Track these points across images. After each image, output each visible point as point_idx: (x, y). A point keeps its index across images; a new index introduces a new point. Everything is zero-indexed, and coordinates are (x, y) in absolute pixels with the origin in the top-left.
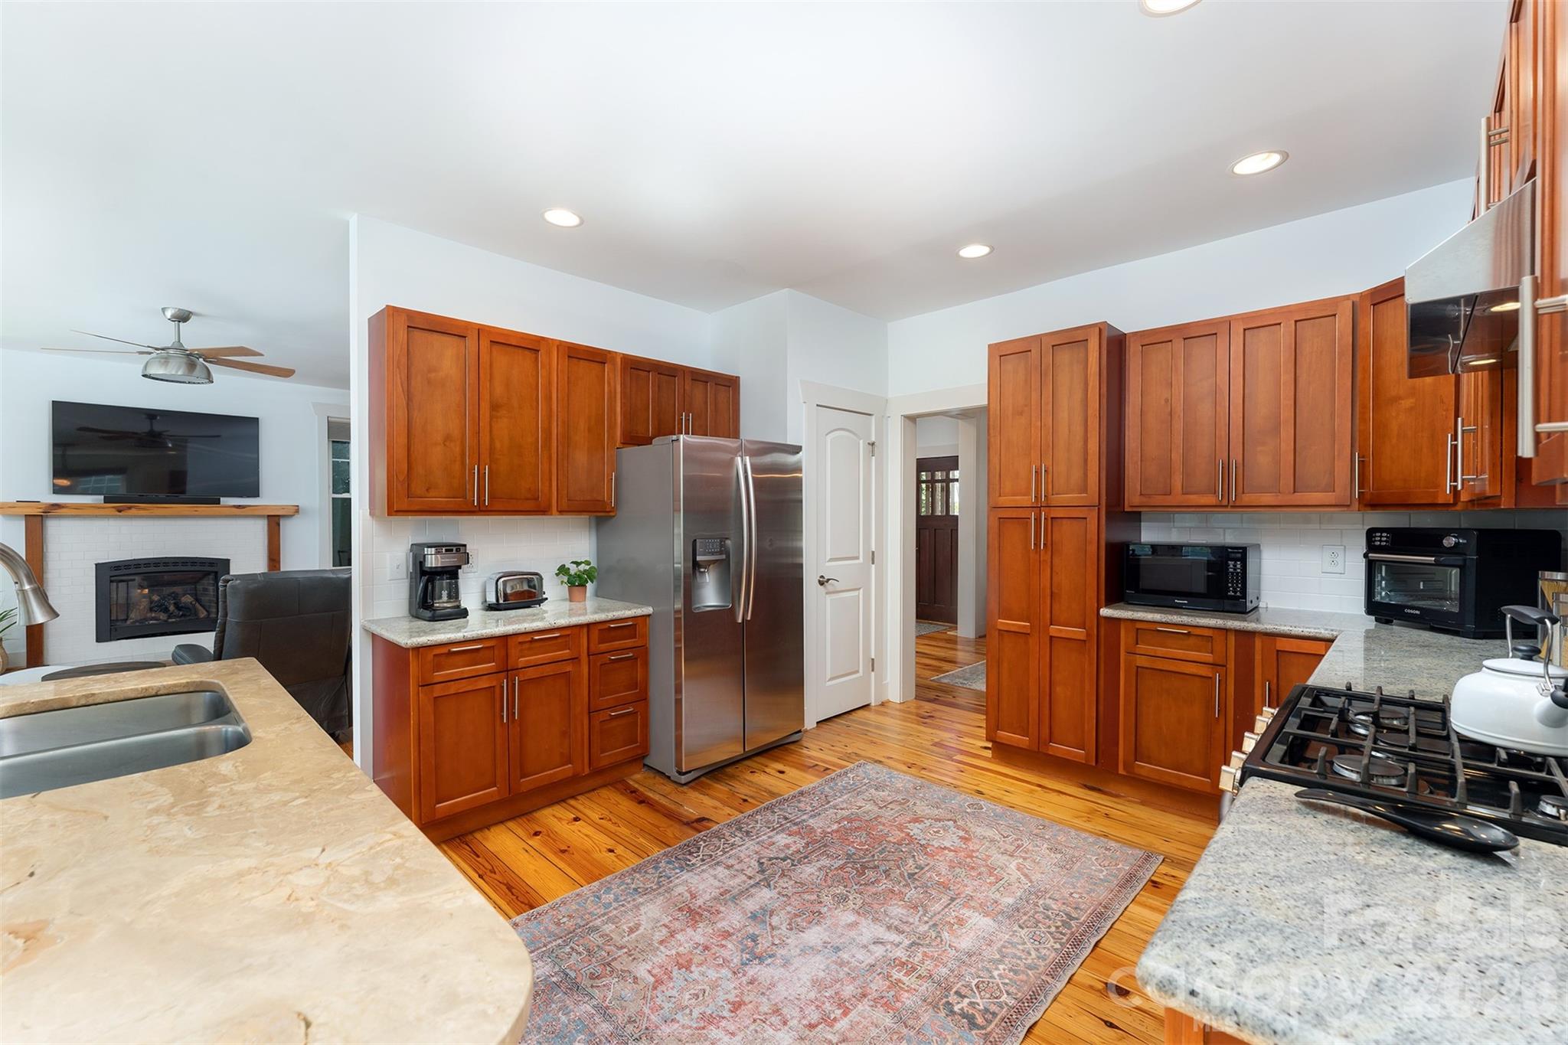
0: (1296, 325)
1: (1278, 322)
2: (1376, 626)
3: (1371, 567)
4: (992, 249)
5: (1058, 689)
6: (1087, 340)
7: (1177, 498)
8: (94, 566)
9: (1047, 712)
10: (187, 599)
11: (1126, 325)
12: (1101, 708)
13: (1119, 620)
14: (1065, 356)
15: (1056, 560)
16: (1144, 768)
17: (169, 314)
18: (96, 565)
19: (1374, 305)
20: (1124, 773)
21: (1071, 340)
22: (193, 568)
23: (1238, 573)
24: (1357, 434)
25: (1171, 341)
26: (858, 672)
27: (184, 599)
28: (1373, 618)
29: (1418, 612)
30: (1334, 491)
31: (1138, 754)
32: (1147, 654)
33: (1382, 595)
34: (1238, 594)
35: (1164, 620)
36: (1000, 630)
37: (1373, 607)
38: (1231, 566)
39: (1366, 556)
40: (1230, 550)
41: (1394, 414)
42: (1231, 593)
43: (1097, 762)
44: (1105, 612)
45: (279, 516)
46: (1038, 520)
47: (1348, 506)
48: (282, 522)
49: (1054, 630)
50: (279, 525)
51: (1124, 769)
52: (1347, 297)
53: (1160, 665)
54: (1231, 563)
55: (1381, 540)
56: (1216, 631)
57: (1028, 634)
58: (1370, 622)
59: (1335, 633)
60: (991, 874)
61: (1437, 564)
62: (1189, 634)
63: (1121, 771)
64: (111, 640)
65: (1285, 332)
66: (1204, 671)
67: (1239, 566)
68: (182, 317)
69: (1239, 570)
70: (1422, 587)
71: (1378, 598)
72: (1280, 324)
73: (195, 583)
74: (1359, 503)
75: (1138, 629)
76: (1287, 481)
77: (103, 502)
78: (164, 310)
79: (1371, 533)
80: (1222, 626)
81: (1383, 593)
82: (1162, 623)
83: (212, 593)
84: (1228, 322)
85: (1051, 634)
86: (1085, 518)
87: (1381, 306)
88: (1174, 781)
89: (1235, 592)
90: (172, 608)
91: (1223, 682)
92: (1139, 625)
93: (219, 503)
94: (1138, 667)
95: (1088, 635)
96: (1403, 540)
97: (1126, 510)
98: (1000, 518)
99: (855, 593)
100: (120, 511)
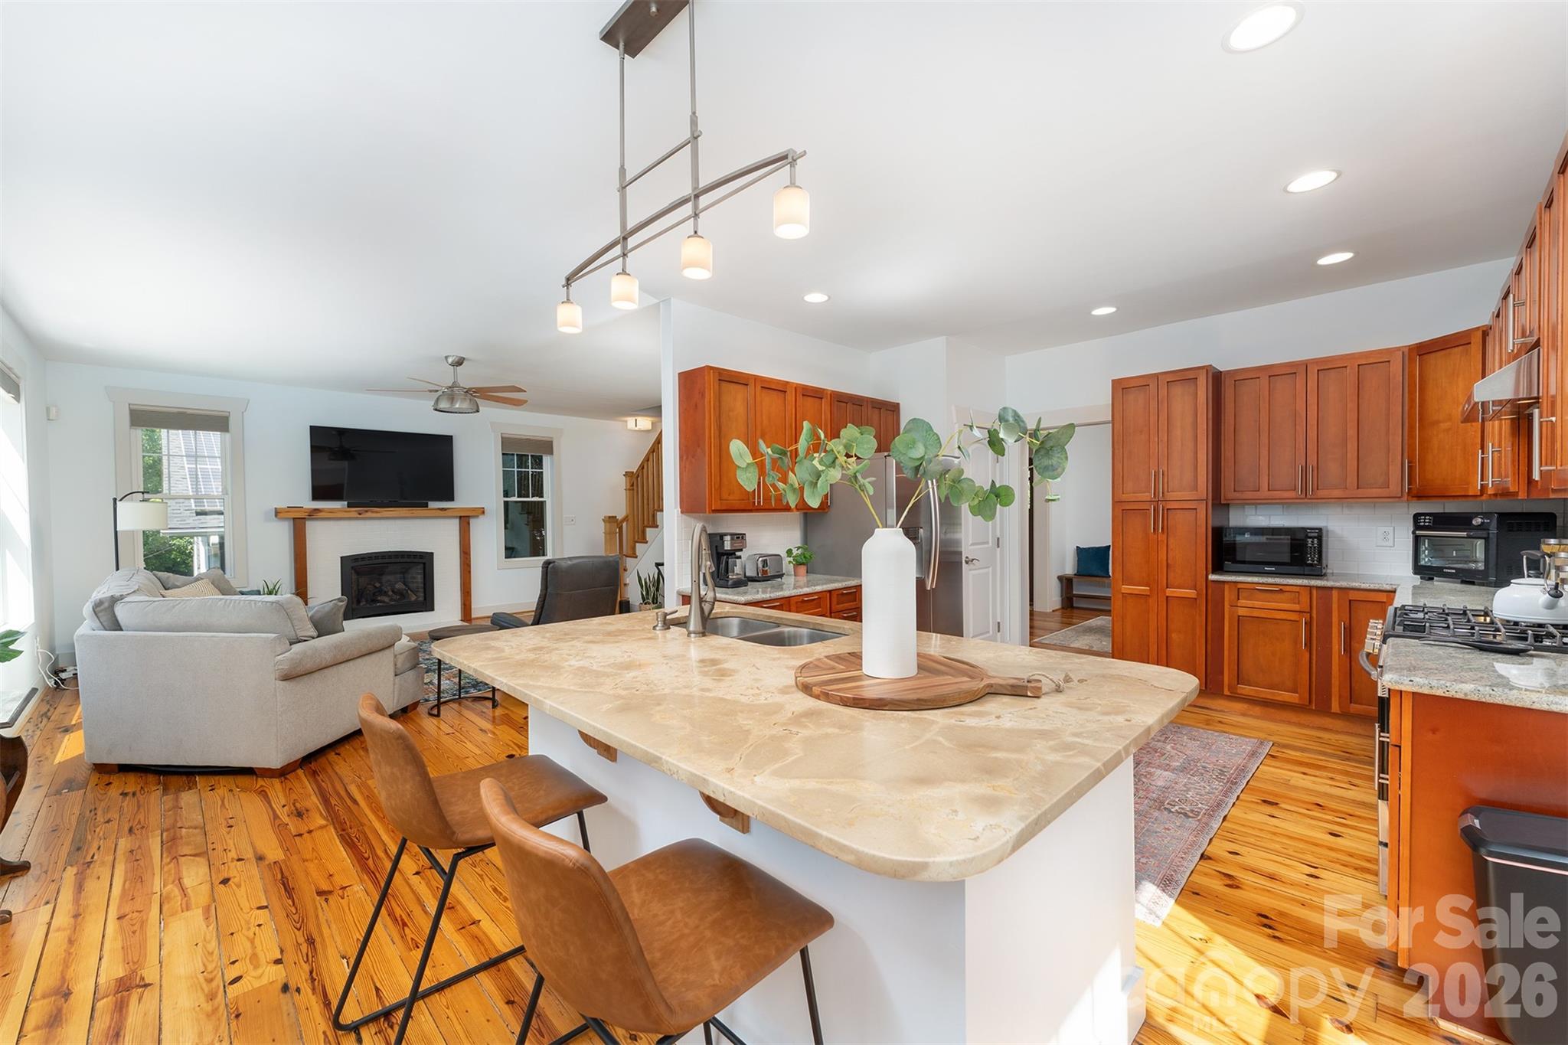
0: (1358, 368)
1: (1345, 365)
2: (1421, 582)
3: (1417, 540)
4: (1118, 308)
5: (1173, 635)
6: (1196, 378)
7: (1264, 493)
8: (340, 559)
9: (1164, 652)
10: (399, 586)
11: (1222, 366)
12: (1209, 647)
13: (1224, 582)
14: (1178, 391)
15: (1171, 541)
16: (1246, 690)
17: (450, 360)
18: (341, 558)
19: (1419, 356)
20: (1229, 694)
21: (1184, 377)
22: (408, 560)
23: (1315, 547)
24: (1406, 446)
25: (1259, 378)
26: (988, 632)
27: (397, 586)
28: (1419, 577)
29: (1454, 571)
30: (1388, 487)
31: (1240, 679)
32: (1246, 607)
33: (1425, 560)
34: (1315, 562)
35: (1261, 581)
36: (1123, 593)
37: (1418, 569)
38: (1310, 542)
39: (1413, 533)
40: (1309, 531)
41: (1435, 433)
42: (1309, 562)
43: (1206, 687)
44: (1212, 577)
45: (469, 517)
46: (1156, 510)
47: (1399, 497)
48: (472, 521)
49: (1170, 592)
50: (469, 524)
51: (1229, 690)
52: (1398, 349)
53: (1256, 613)
54: (1310, 540)
55: (1426, 521)
56: (1302, 588)
57: (1149, 596)
58: (1417, 580)
59: (1394, 587)
60: (1156, 752)
61: (1469, 537)
62: (1281, 591)
63: (1226, 692)
64: (353, 619)
65: (1350, 374)
66: (1294, 617)
67: (1316, 542)
68: (459, 362)
69: (1316, 545)
70: (1454, 555)
71: (1423, 563)
72: (1346, 367)
73: (404, 573)
74: (1408, 496)
75: (1239, 589)
76: (1352, 479)
77: (346, 506)
78: (446, 357)
79: (1416, 517)
80: (1307, 584)
81: (1427, 560)
82: (1260, 584)
83: (420, 580)
84: (1305, 365)
85: (1167, 595)
86: (1196, 509)
87: (1425, 356)
88: (1269, 697)
89: (1313, 561)
90: (390, 593)
91: (1309, 624)
92: (1240, 586)
93: (427, 507)
94: (1239, 616)
95: (1198, 594)
96: (1442, 521)
97: (1222, 502)
98: (1123, 510)
99: (986, 570)
100: (360, 514)
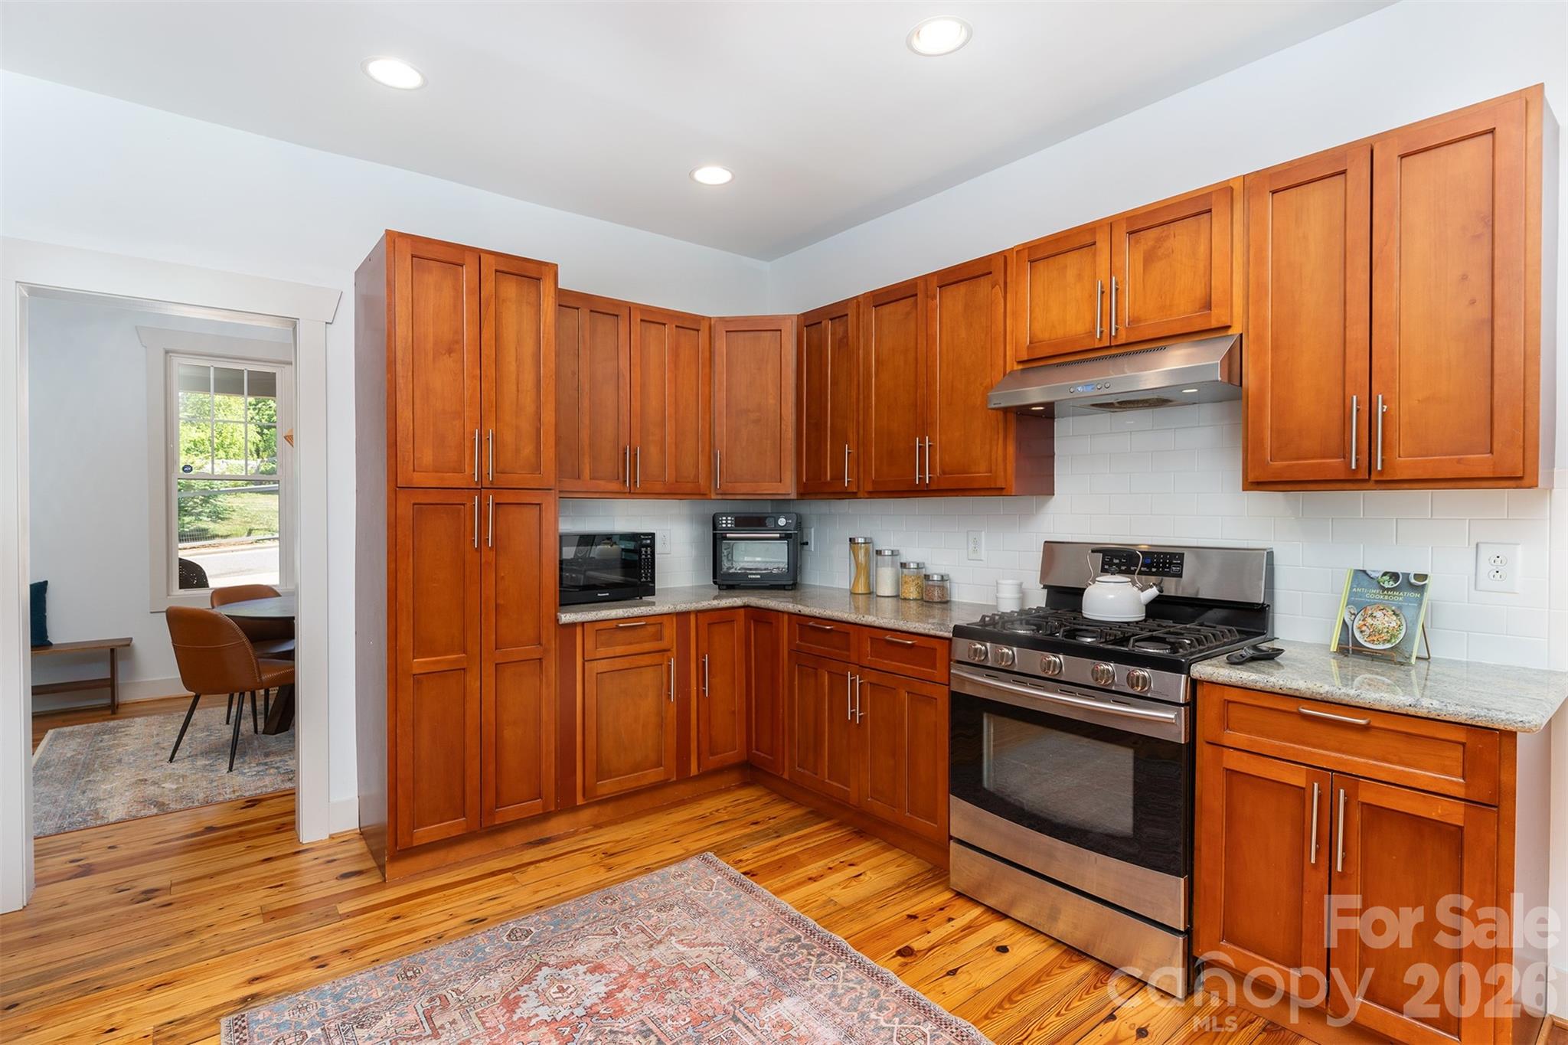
0: (675, 330)
5: (506, 732)
6: (540, 279)
7: (589, 483)
9: (492, 769)
13: (576, 625)
15: (501, 561)
16: (606, 785)
19: (727, 332)
20: (583, 802)
21: (522, 272)
23: (648, 559)
25: (578, 309)
29: (759, 576)
30: (698, 482)
32: (606, 657)
34: (649, 579)
35: (626, 615)
36: (414, 675)
38: (643, 553)
40: (642, 537)
41: (744, 422)
42: (643, 580)
43: (555, 804)
49: (501, 655)
53: (618, 664)
54: (643, 549)
55: (725, 522)
56: (665, 617)
57: (464, 669)
62: (645, 625)
65: (669, 334)
66: (658, 659)
67: (649, 552)
69: (649, 556)
72: (665, 324)
75: (597, 631)
76: (671, 470)
79: (717, 518)
82: (624, 618)
85: (496, 661)
86: (540, 505)
87: (733, 335)
89: (646, 578)
92: (598, 626)
94: (597, 674)
95: (544, 650)
98: (415, 504)
